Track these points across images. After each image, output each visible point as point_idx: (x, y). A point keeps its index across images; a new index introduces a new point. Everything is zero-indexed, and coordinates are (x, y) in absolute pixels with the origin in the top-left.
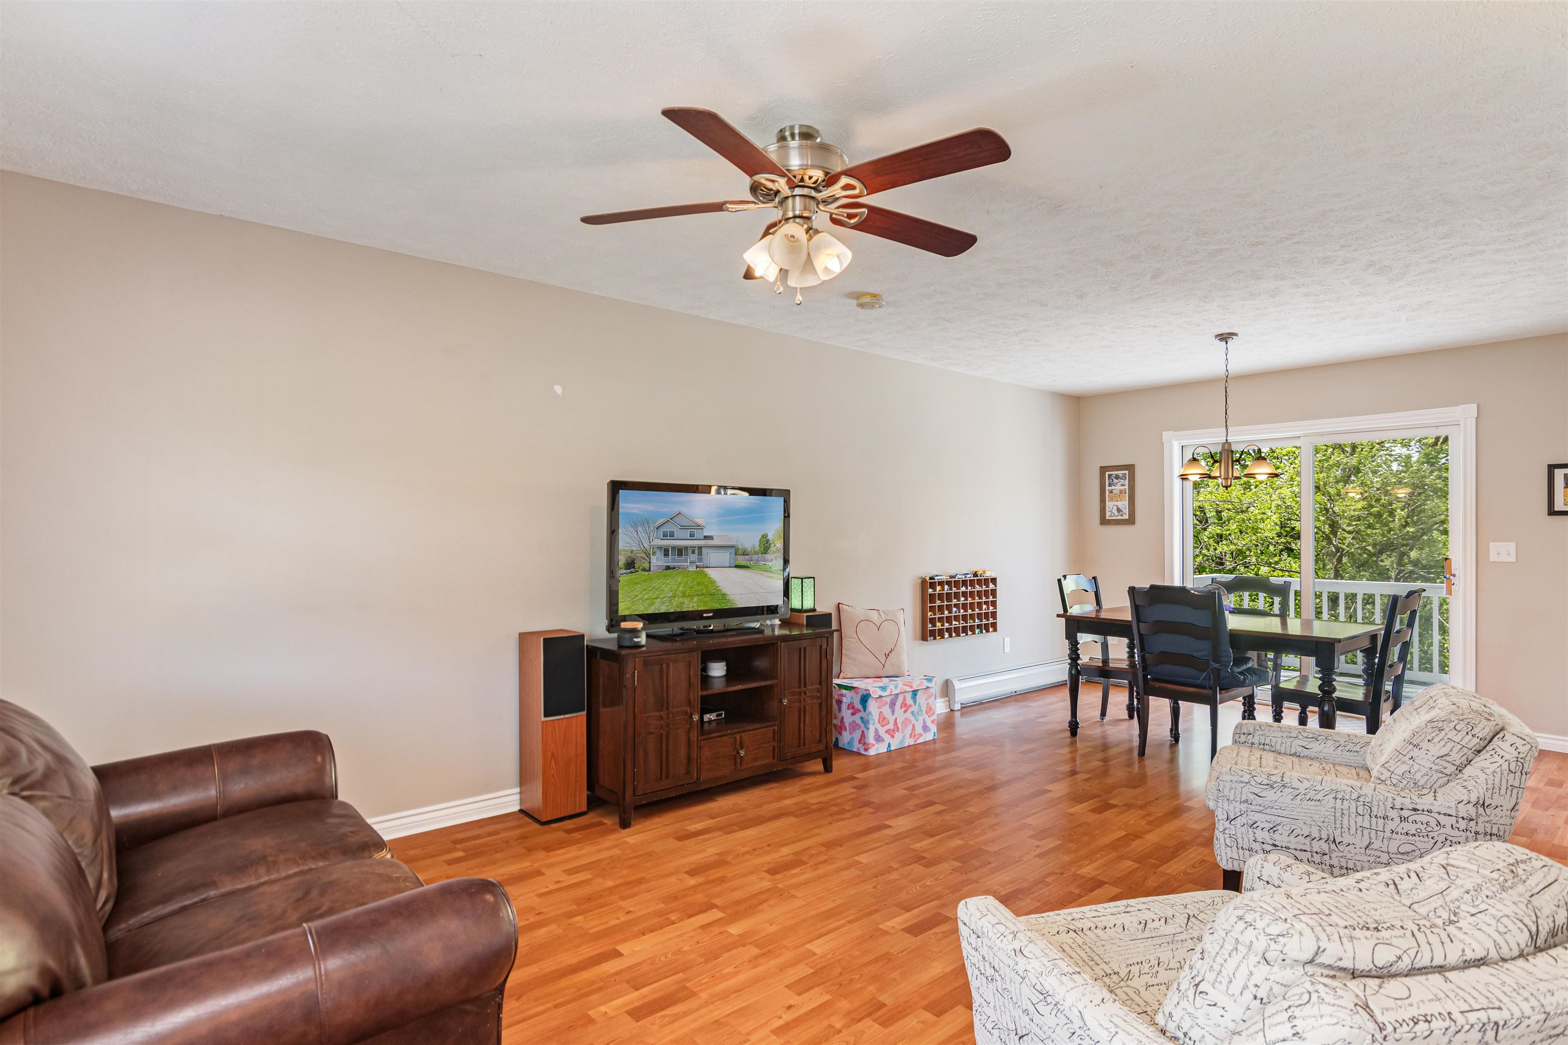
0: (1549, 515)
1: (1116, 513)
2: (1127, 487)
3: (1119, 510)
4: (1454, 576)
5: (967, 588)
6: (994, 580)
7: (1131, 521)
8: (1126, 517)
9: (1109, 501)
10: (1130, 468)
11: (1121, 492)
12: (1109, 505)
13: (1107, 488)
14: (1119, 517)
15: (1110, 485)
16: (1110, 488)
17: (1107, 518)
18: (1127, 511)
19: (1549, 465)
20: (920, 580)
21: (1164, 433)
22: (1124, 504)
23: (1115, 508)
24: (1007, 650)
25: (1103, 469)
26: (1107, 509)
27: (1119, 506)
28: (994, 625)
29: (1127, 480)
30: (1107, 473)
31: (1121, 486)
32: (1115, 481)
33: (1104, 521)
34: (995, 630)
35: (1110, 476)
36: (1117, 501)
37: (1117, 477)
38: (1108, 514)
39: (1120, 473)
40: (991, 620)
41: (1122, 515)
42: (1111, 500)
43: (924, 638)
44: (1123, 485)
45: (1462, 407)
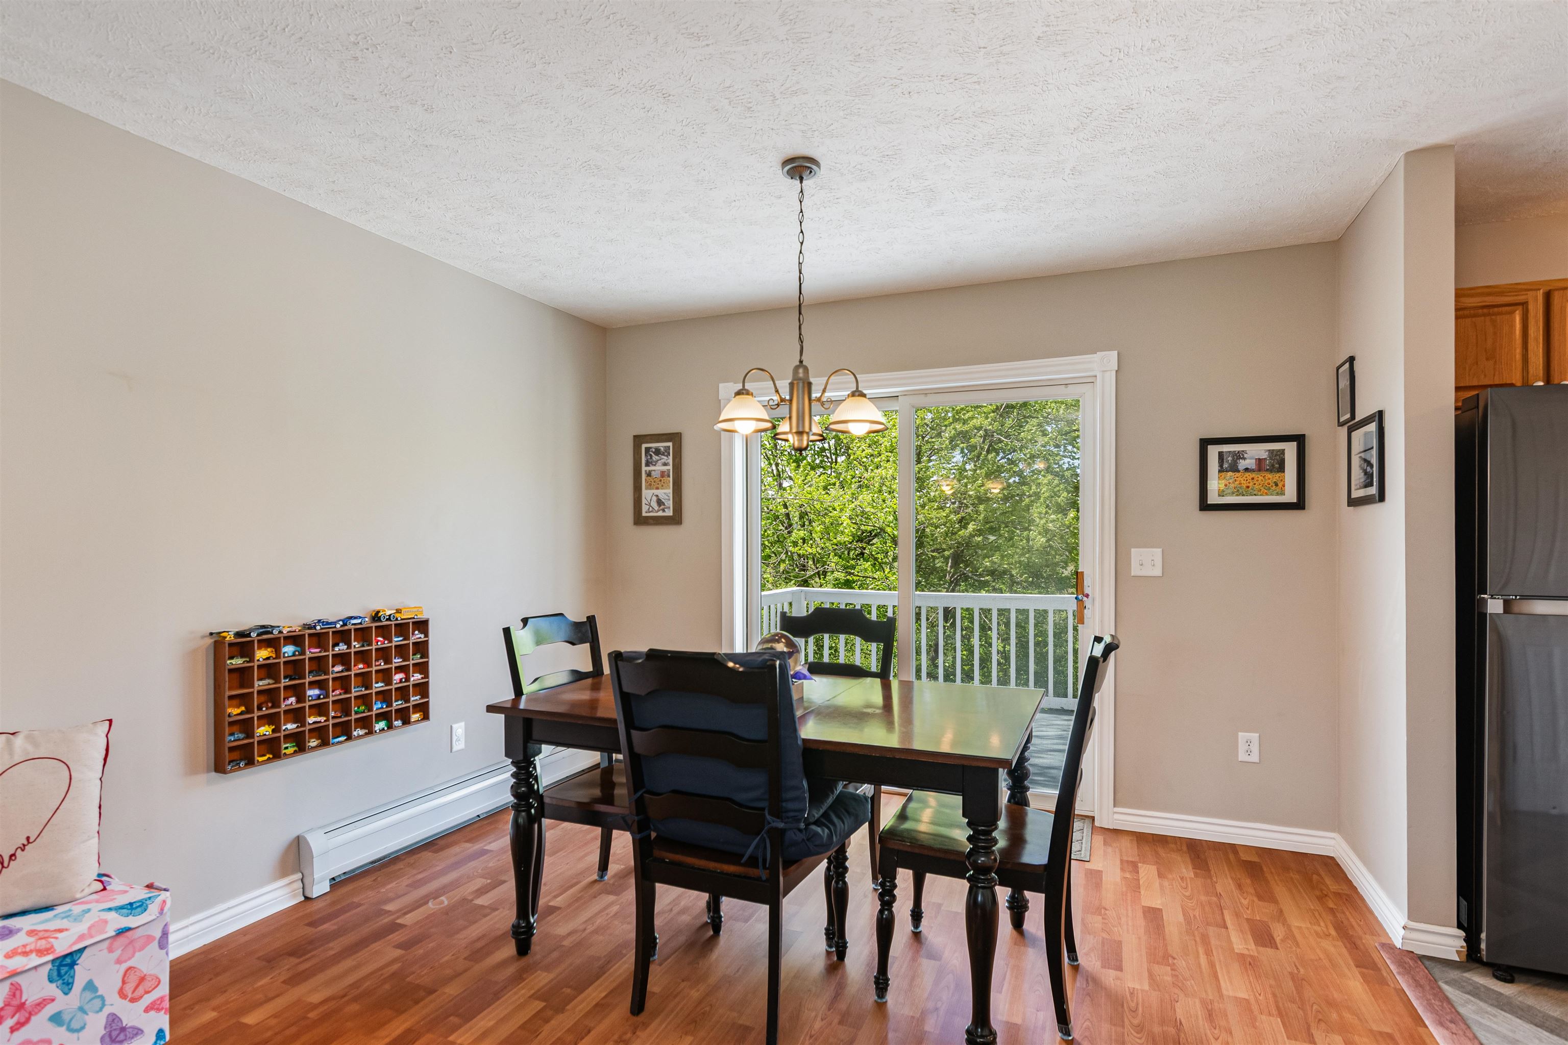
0: (1201, 509)
1: (656, 508)
2: (670, 467)
3: (660, 502)
4: (1087, 596)
5: (349, 647)
6: (422, 626)
7: (676, 519)
8: (669, 513)
9: (646, 489)
10: (675, 438)
11: (663, 474)
12: (647, 494)
13: (644, 469)
14: (660, 514)
15: (647, 465)
16: (648, 469)
17: (644, 514)
18: (670, 503)
19: (1201, 440)
20: (210, 641)
21: (721, 385)
22: (666, 493)
23: (655, 498)
24: (459, 745)
25: (639, 440)
26: (644, 501)
27: (661, 497)
28: (424, 709)
29: (671, 457)
30: (644, 446)
31: (662, 466)
32: (655, 458)
33: (640, 520)
34: (426, 717)
35: (647, 450)
36: (657, 488)
37: (658, 452)
38: (645, 508)
39: (661, 445)
40: (415, 699)
41: (664, 510)
42: (649, 487)
43: (219, 767)
44: (665, 464)
45: (1100, 354)
